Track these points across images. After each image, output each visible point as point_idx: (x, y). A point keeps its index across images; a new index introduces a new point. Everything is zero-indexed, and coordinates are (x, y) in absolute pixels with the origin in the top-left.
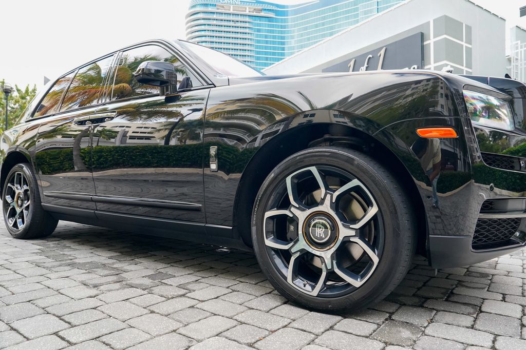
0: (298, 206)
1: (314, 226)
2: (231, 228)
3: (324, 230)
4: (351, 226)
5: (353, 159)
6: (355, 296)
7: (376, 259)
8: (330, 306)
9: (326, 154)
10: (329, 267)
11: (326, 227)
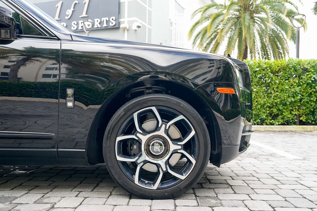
0: (142, 132)
1: (153, 145)
2: (85, 150)
3: (159, 147)
4: (178, 143)
5: (180, 103)
6: (182, 185)
7: (194, 162)
8: (166, 194)
9: (163, 99)
10: (165, 169)
11: (161, 145)
